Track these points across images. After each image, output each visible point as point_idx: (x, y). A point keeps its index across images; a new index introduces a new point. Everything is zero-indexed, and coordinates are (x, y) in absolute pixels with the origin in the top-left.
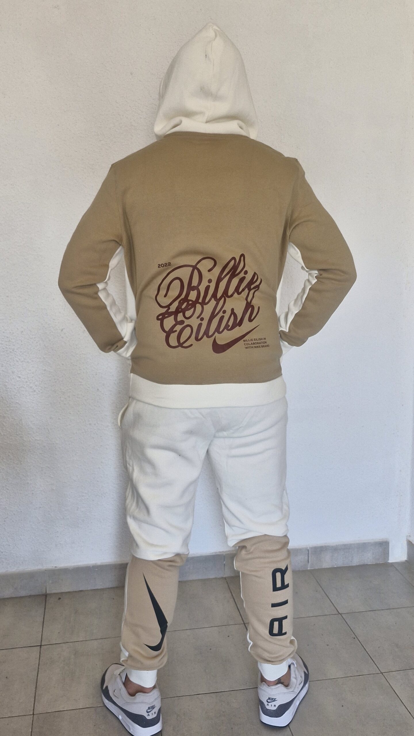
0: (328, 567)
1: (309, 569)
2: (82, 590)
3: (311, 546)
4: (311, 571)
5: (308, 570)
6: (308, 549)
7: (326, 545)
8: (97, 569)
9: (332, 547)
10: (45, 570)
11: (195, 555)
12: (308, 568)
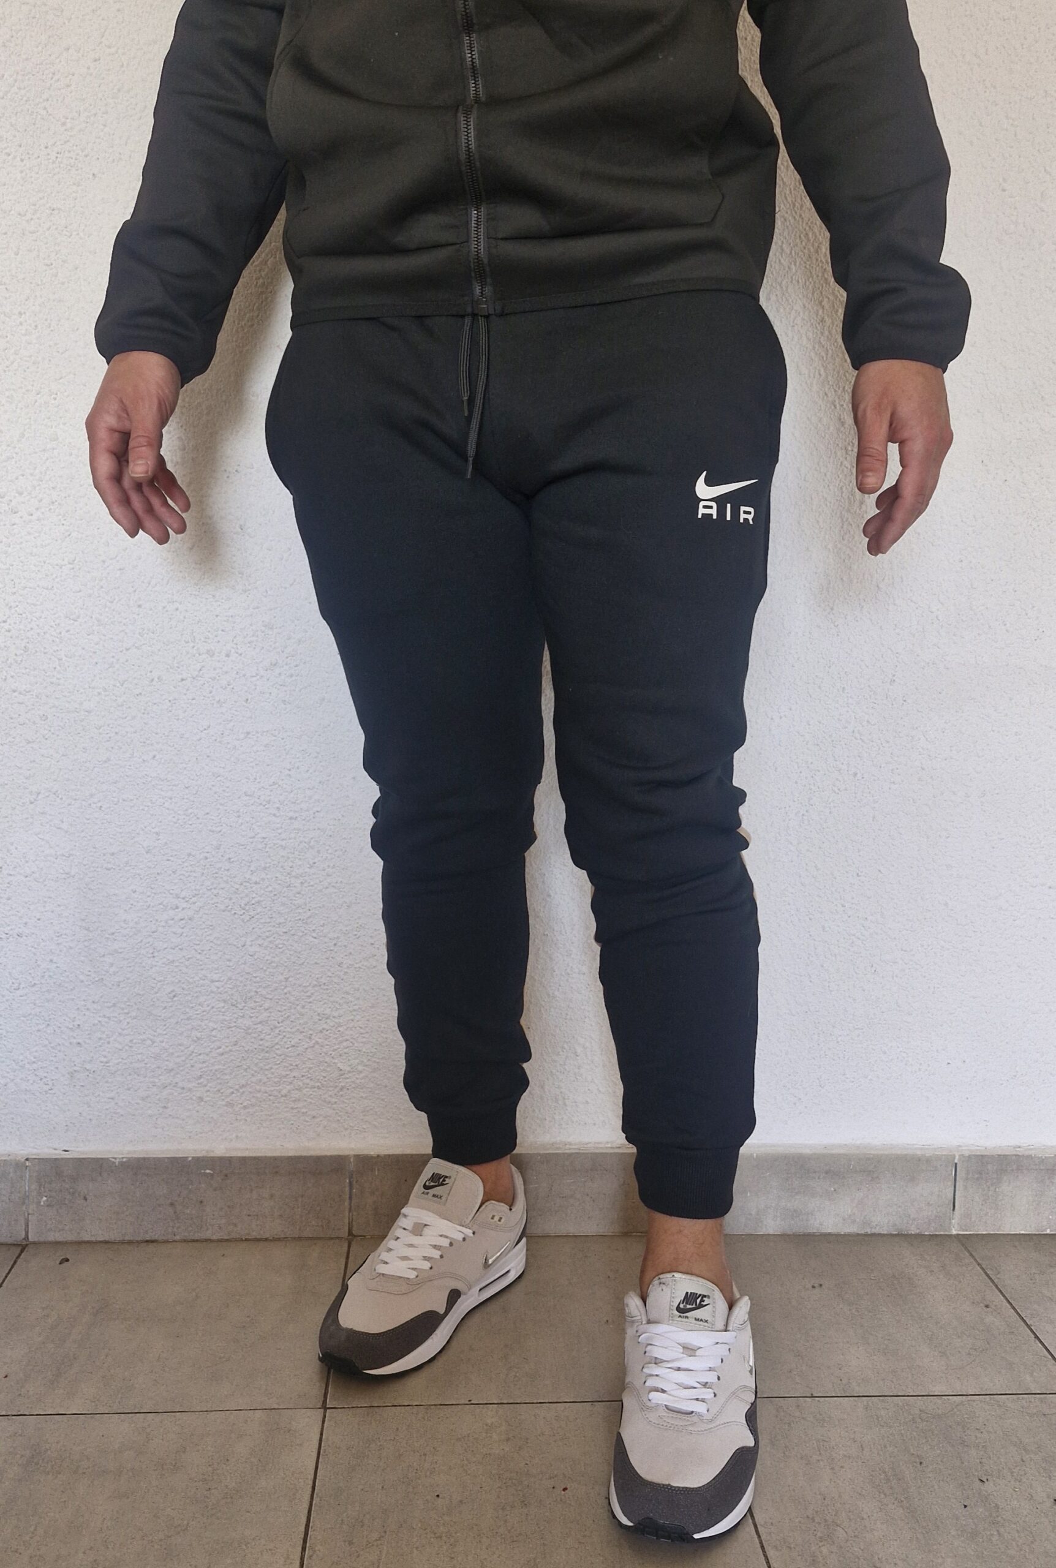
0: (1023, 1232)
1: (954, 1232)
2: (154, 1238)
3: (967, 1154)
4: (964, 1240)
5: (950, 1236)
6: (956, 1161)
7: (1020, 1151)
8: (208, 1171)
9: (1042, 1161)
10: (27, 1160)
11: (558, 1148)
12: (950, 1230)
